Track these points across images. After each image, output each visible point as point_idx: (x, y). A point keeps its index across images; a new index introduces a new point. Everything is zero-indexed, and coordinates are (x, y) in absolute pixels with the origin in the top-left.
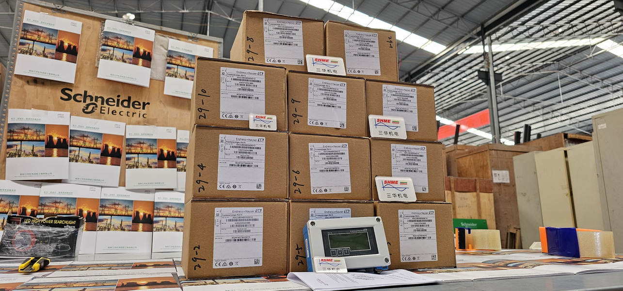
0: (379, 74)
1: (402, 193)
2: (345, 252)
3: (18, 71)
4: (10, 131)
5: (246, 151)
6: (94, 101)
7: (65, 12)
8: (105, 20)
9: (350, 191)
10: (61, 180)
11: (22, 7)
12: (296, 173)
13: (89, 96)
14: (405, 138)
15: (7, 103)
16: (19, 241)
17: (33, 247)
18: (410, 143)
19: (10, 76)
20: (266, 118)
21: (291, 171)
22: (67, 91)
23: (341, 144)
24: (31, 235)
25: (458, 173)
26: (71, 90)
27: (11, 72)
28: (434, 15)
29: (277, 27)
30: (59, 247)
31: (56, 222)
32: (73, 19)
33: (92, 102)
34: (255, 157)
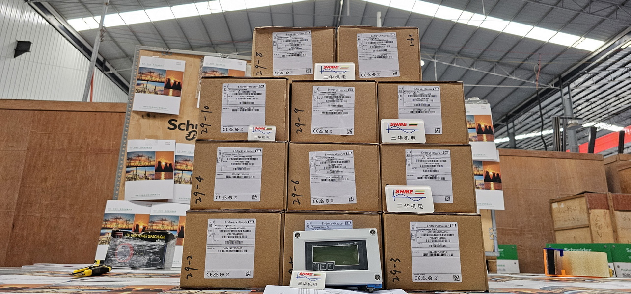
0: (398, 75)
1: (417, 204)
2: (329, 266)
3: (135, 108)
4: (129, 159)
5: (243, 163)
6: (195, 129)
7: (172, 53)
8: (203, 57)
9: (355, 202)
10: (167, 200)
11: (138, 54)
12: (295, 183)
13: (191, 125)
14: (424, 142)
15: (126, 135)
16: (121, 253)
17: (131, 258)
18: (429, 147)
19: (129, 113)
20: (266, 129)
21: (290, 182)
22: (173, 122)
23: (345, 152)
24: (130, 247)
25: (622, 188)
26: (176, 121)
27: (130, 109)
28: (585, 8)
29: (285, 39)
30: (152, 259)
31: (149, 236)
32: (178, 59)
33: (193, 130)
34: (251, 167)
